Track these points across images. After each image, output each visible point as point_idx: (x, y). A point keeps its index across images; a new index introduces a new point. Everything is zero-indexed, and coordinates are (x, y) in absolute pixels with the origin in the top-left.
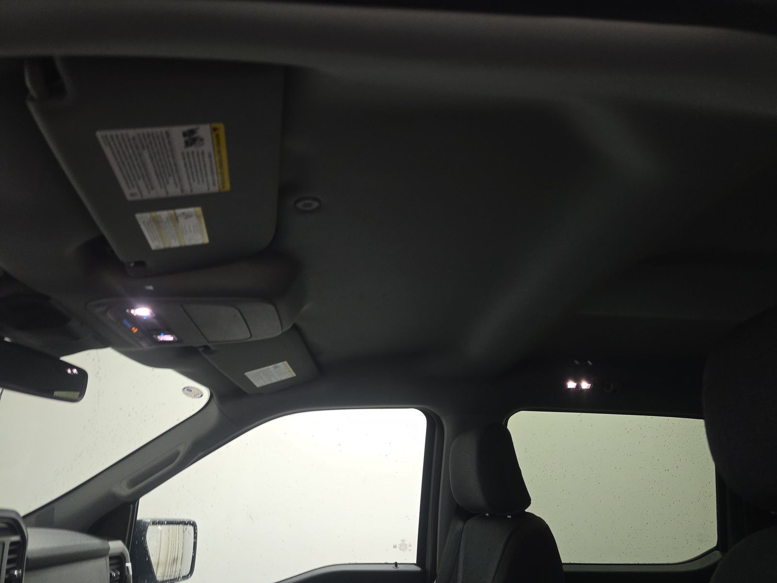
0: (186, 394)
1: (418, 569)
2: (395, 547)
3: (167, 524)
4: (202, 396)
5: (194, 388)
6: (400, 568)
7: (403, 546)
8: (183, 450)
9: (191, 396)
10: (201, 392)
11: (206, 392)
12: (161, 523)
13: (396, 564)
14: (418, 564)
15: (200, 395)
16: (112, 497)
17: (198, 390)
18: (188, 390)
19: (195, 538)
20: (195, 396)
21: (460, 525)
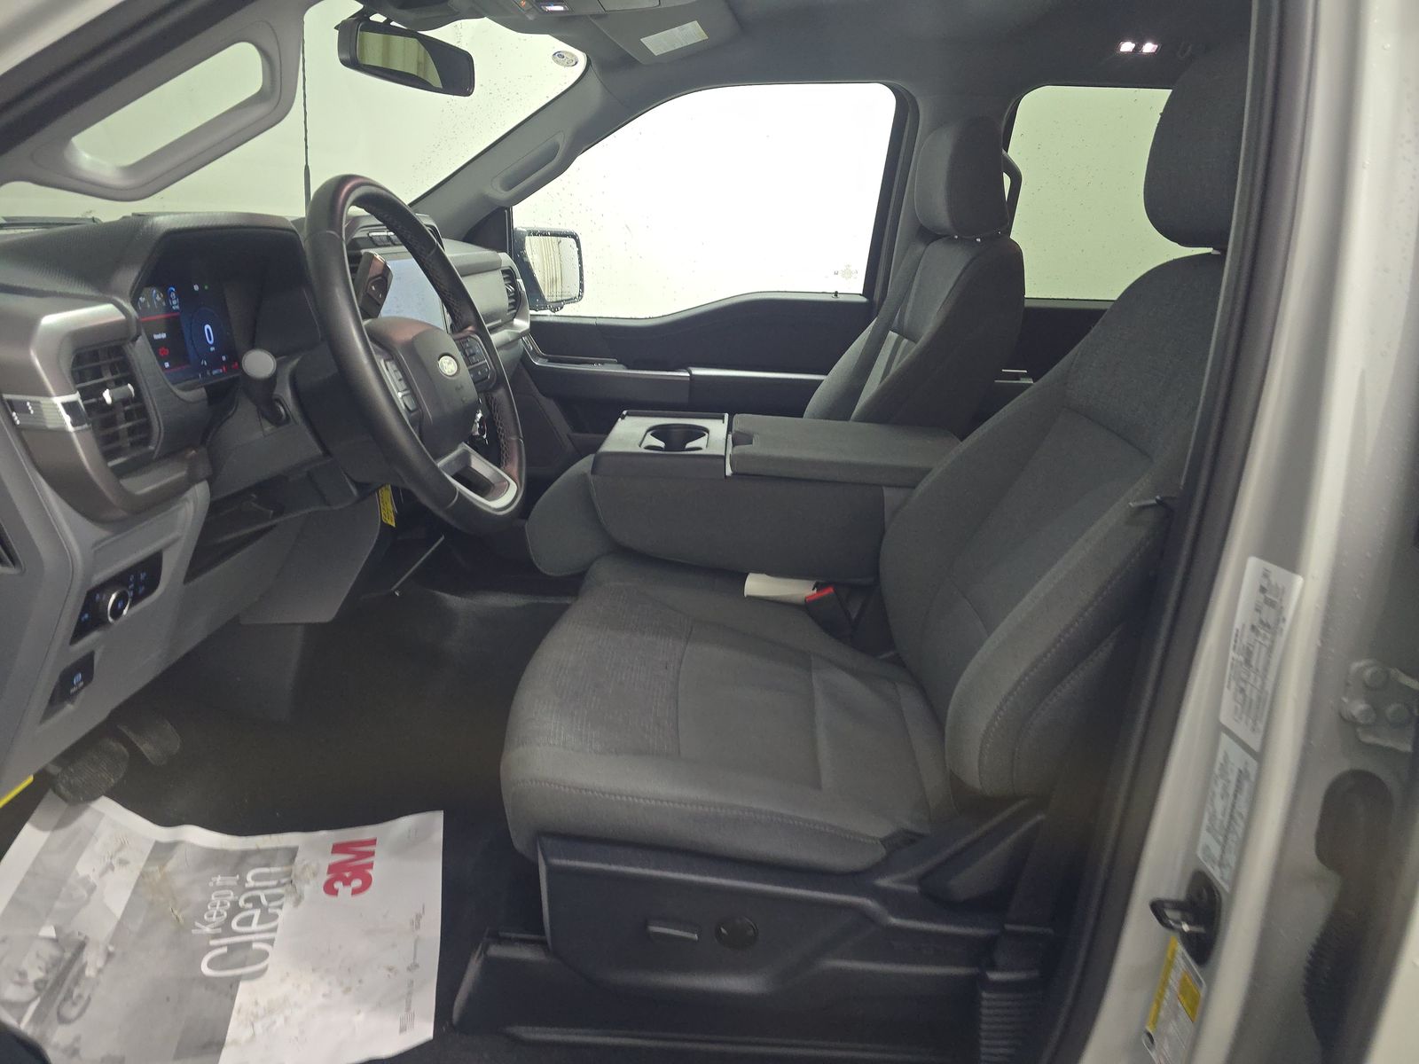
0: (557, 62)
1: (864, 300)
2: (836, 273)
3: (551, 235)
4: (576, 63)
5: (567, 53)
6: (841, 298)
7: (848, 273)
8: (562, 141)
9: (562, 65)
10: (576, 58)
11: (582, 58)
12: (544, 234)
13: (836, 294)
14: (863, 295)
15: (574, 63)
16: (485, 199)
17: (573, 55)
18: (559, 55)
19: (581, 262)
20: (568, 65)
21: (921, 248)
